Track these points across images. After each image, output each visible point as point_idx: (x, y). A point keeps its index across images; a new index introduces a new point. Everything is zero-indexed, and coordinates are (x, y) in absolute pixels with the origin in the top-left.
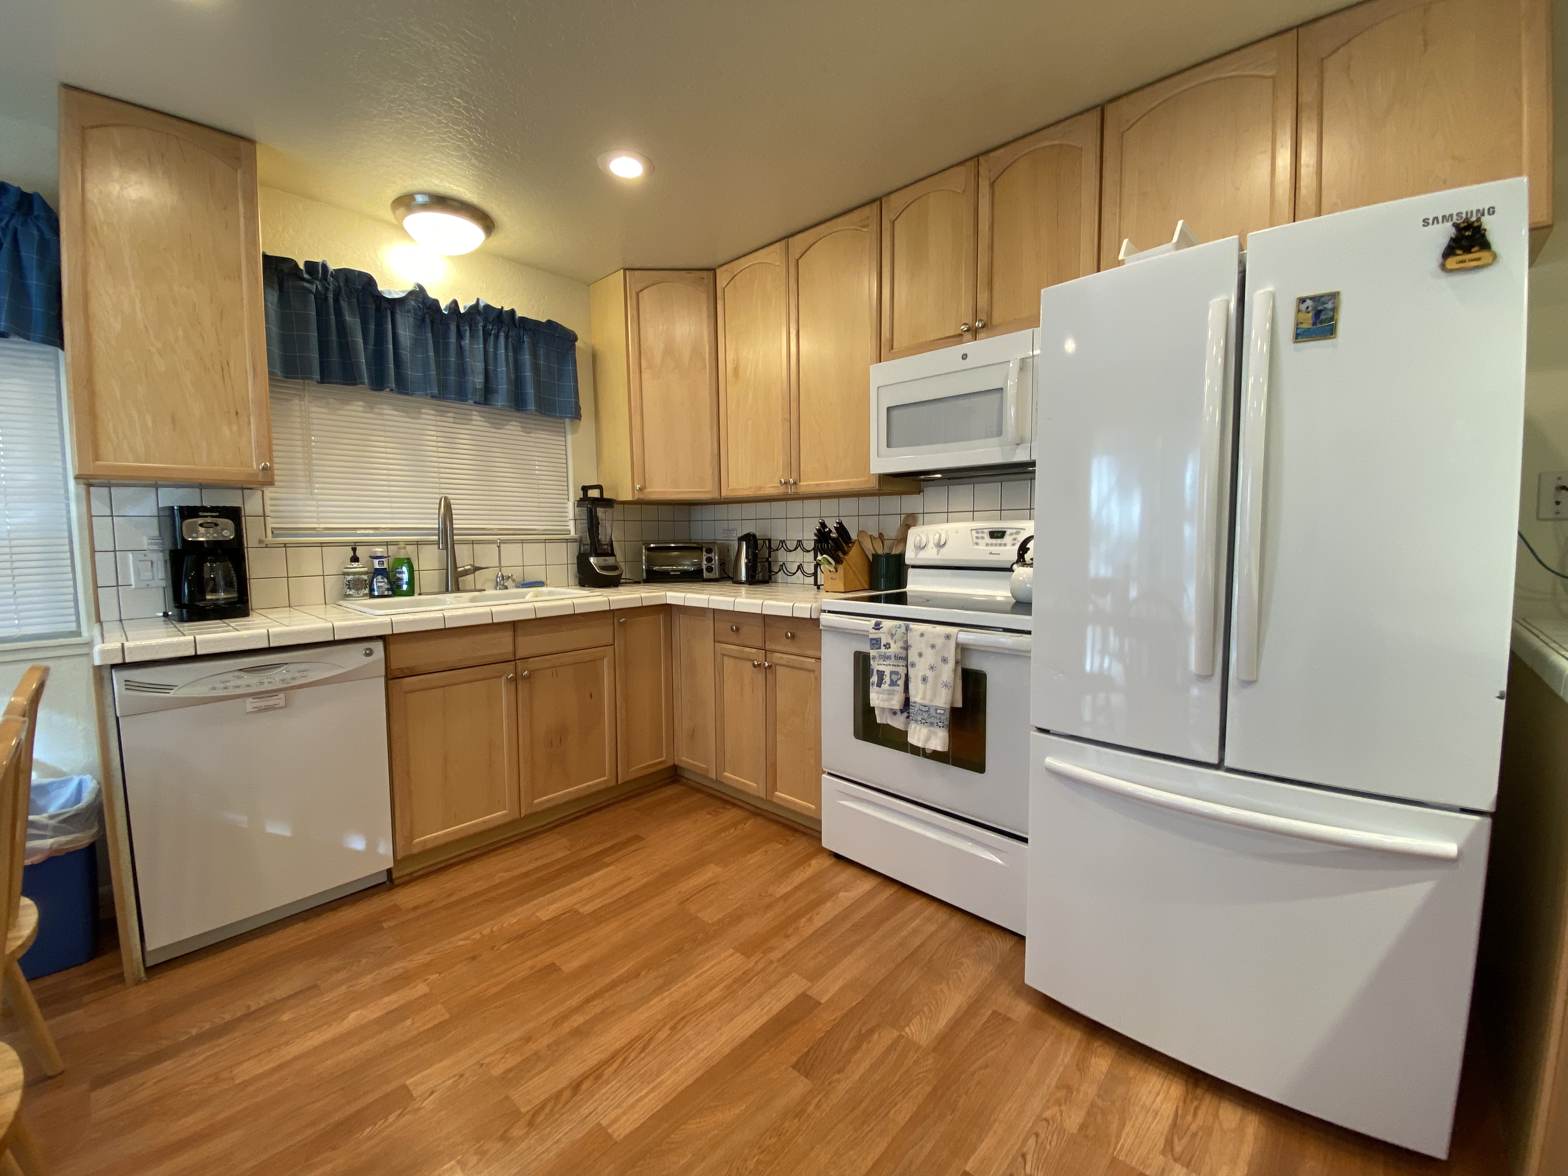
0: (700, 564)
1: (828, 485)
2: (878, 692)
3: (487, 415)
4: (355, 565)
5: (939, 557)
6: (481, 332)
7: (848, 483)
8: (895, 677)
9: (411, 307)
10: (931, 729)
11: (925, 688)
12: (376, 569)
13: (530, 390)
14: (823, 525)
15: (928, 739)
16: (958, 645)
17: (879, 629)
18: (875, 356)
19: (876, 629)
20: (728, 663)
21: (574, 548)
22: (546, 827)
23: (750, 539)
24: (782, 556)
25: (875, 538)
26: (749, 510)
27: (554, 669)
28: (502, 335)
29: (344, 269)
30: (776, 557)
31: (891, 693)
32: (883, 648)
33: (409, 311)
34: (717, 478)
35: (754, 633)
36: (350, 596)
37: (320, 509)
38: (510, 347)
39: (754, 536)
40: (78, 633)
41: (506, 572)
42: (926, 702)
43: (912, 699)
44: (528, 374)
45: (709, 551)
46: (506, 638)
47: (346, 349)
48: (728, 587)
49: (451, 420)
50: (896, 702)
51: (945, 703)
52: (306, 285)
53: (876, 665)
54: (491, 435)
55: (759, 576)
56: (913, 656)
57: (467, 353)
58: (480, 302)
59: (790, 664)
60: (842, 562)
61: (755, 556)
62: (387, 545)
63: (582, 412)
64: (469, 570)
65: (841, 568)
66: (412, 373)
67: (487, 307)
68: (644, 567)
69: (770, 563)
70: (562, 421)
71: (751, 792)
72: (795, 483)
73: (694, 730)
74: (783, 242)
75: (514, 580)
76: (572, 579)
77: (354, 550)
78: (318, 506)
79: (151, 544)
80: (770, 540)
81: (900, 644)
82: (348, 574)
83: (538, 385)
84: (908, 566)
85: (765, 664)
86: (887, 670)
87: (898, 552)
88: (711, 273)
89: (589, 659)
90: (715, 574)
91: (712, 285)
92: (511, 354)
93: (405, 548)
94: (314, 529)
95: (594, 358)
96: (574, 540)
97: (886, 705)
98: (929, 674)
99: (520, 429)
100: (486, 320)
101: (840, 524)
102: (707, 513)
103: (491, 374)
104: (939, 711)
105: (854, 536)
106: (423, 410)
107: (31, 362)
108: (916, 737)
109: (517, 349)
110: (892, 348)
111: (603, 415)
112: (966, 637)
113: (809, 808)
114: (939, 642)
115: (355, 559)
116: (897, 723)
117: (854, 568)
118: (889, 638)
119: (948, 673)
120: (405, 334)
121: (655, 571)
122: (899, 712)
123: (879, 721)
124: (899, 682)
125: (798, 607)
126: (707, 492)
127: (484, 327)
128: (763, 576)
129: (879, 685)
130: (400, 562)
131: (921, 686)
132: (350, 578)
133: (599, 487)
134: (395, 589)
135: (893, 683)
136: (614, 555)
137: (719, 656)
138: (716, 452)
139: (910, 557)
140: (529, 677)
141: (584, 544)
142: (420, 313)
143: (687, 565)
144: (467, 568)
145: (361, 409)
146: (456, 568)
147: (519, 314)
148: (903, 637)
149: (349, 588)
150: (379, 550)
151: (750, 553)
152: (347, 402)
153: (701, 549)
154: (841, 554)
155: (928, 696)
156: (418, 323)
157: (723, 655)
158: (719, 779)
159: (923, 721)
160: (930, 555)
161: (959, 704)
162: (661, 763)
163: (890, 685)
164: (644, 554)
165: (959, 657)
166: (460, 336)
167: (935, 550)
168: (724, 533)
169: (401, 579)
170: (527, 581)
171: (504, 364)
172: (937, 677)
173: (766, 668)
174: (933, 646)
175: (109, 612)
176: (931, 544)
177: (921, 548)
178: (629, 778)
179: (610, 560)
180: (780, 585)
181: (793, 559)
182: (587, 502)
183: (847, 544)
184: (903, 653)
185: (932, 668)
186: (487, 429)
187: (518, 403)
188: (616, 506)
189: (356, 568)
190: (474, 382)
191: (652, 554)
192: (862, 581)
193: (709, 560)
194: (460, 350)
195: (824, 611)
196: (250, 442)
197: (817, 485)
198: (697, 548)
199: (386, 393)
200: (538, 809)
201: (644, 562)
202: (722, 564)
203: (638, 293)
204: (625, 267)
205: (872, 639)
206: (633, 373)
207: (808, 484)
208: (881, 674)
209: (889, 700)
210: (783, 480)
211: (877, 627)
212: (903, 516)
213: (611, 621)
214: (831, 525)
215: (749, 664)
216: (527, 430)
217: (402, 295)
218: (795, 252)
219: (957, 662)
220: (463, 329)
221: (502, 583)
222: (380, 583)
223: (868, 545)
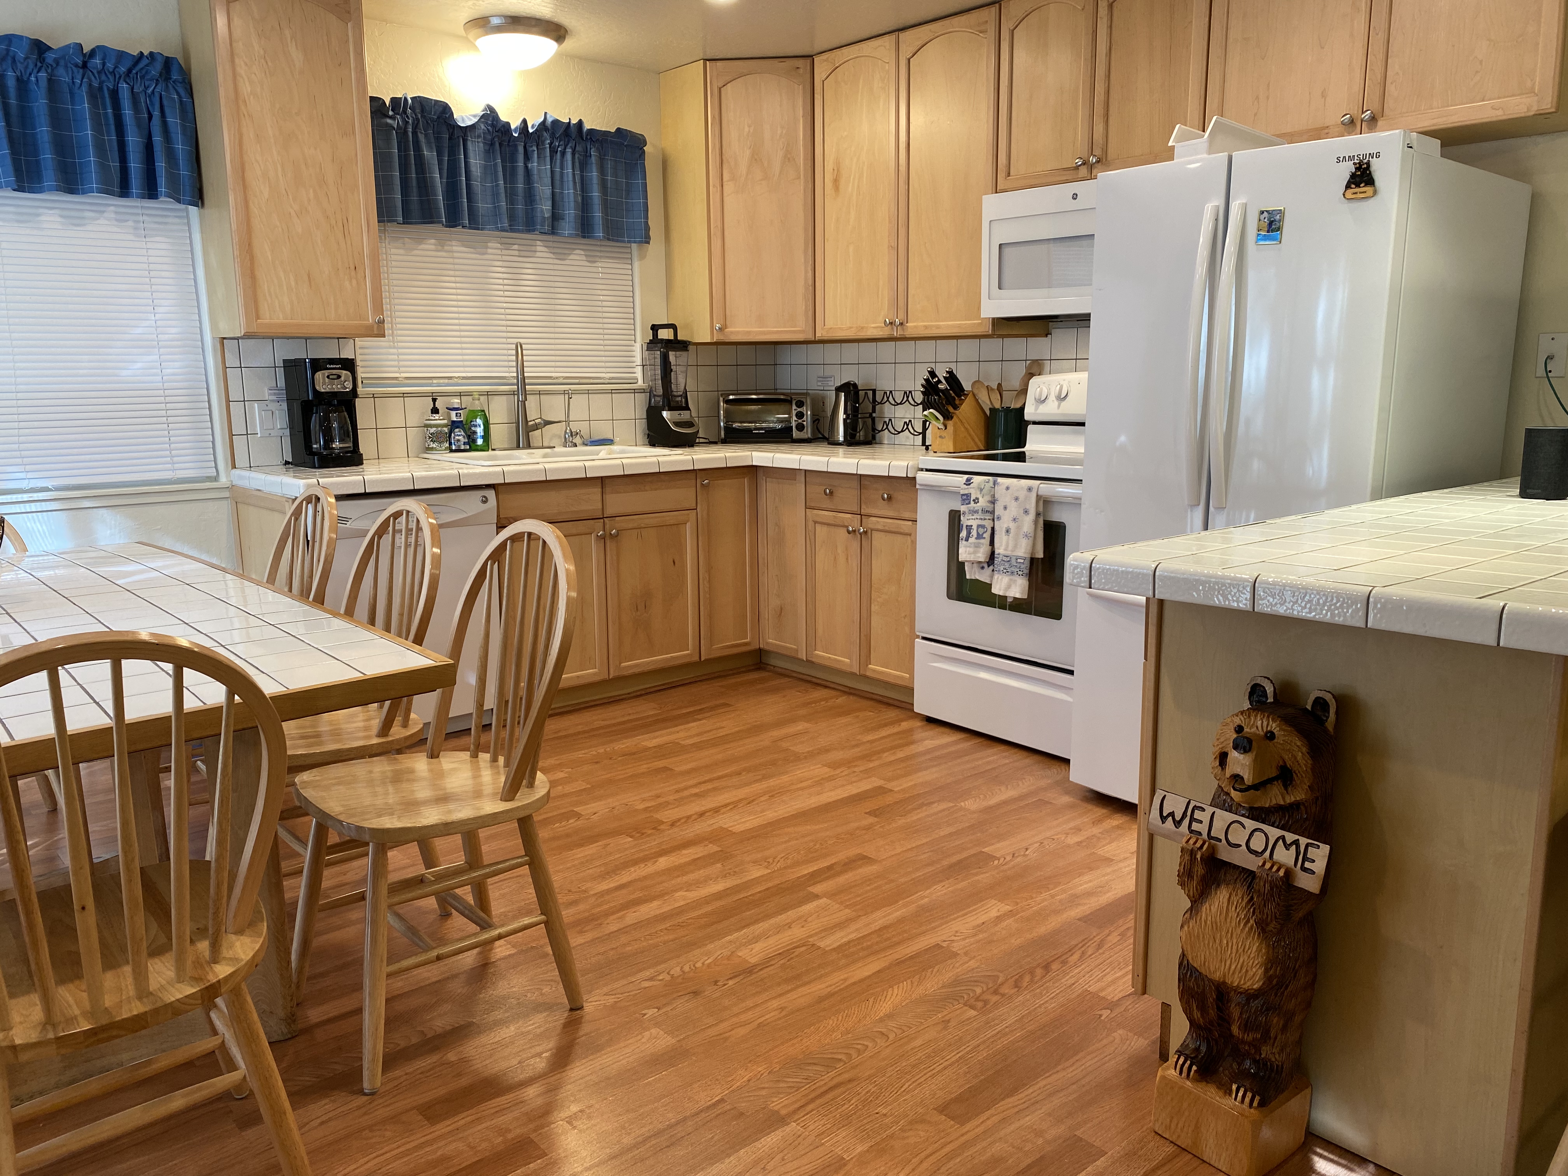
0: (788, 420)
1: (938, 327)
2: (966, 546)
3: (550, 244)
4: (437, 416)
5: (1060, 411)
6: (548, 150)
7: (959, 326)
8: (981, 531)
9: (482, 131)
10: (1011, 577)
11: (1008, 539)
12: (453, 422)
13: (598, 214)
14: (932, 374)
15: (1009, 587)
16: (1039, 498)
17: (969, 484)
18: (990, 184)
19: (967, 485)
20: (821, 531)
21: (642, 401)
22: (632, 695)
23: (850, 389)
24: (888, 411)
25: (992, 389)
26: (850, 353)
27: (639, 530)
28: (569, 150)
29: (419, 97)
30: (882, 412)
31: (977, 546)
32: (972, 502)
33: (479, 137)
34: (811, 313)
35: (848, 496)
36: (432, 449)
37: (401, 357)
38: (577, 164)
39: (855, 385)
40: (216, 479)
41: (574, 427)
42: (1008, 553)
43: (997, 552)
44: (596, 194)
45: (800, 404)
46: (595, 493)
47: (425, 186)
48: (824, 448)
49: (516, 253)
50: (982, 555)
51: (1025, 553)
52: (389, 121)
53: (965, 521)
54: (556, 267)
55: (861, 435)
56: (999, 511)
57: (536, 177)
58: (548, 116)
59: (886, 528)
60: (952, 418)
61: (855, 410)
62: (460, 396)
63: (652, 233)
64: (540, 424)
65: (950, 424)
66: (483, 206)
67: (556, 122)
68: (722, 424)
69: (873, 419)
70: (629, 245)
71: (844, 668)
72: (901, 324)
73: (781, 609)
74: (893, 37)
75: (582, 437)
76: (641, 437)
77: (434, 400)
78: (398, 355)
79: (270, 394)
80: (874, 391)
81: (988, 498)
82: (431, 426)
83: (605, 204)
84: (1028, 423)
85: (859, 530)
86: (974, 524)
87: (1018, 406)
88: (809, 61)
89: (672, 522)
90: (807, 433)
91: (808, 76)
92: (577, 172)
93: (479, 400)
94: (396, 378)
95: (665, 164)
96: (643, 391)
97: (972, 558)
98: (1012, 525)
99: (584, 258)
100: (553, 136)
101: (950, 373)
102: (799, 355)
103: (557, 198)
104: (1019, 561)
105: (967, 386)
106: (489, 244)
107: (170, 220)
108: (998, 587)
109: (583, 165)
110: (1009, 175)
111: (675, 235)
112: (1046, 488)
113: (902, 678)
114: (1022, 495)
115: (435, 411)
116: (983, 576)
117: (966, 425)
118: (979, 492)
119: (1028, 523)
120: (476, 162)
121: (735, 429)
122: (986, 565)
123: (968, 577)
124: (985, 535)
125: (894, 466)
126: (800, 332)
127: (551, 144)
128: (866, 435)
129: (967, 540)
130: (474, 414)
131: (1005, 538)
132: (433, 430)
133: (673, 327)
134: (471, 445)
135: (979, 536)
136: (689, 409)
137: (811, 524)
138: (810, 282)
139: (1030, 413)
140: (617, 535)
141: (655, 396)
142: (489, 137)
143: (774, 419)
144: (537, 421)
145: (433, 247)
146: (527, 422)
147: (587, 126)
148: (990, 491)
149: (432, 441)
150: (455, 402)
151: (849, 407)
152: (420, 241)
153: (790, 402)
154: (951, 409)
155: (1010, 548)
156: (487, 148)
157: (815, 522)
158: (809, 659)
159: (1005, 571)
160: (1051, 410)
161: (1040, 555)
162: (746, 644)
163: (976, 538)
164: (722, 408)
165: (1041, 509)
166: (527, 158)
167: (1056, 403)
168: (818, 381)
169: (475, 433)
170: (596, 437)
171: (571, 184)
172: (1019, 528)
173: (861, 534)
174: (1017, 499)
175: (241, 458)
176: (1052, 397)
177: (1041, 401)
178: (712, 656)
179: (684, 415)
180: (885, 446)
181: (901, 414)
182: (660, 345)
183: (959, 396)
184: (990, 507)
185: (1014, 519)
186: (551, 261)
187: (585, 229)
188: (690, 347)
189: (436, 420)
190: (542, 211)
191: (732, 407)
192: (977, 440)
193: (800, 415)
194: (528, 172)
195: (922, 470)
196: (366, 296)
197: (926, 327)
198: (784, 401)
199: (459, 229)
200: (626, 673)
201: (722, 418)
202: (816, 421)
203: (720, 88)
204: (705, 58)
205: (963, 495)
206: (714, 186)
207: (914, 326)
208: (969, 528)
209: (975, 553)
210: (887, 320)
211: (968, 483)
212: (1028, 362)
213: (694, 481)
214: (941, 374)
215: (844, 530)
216: (591, 259)
217: (475, 120)
218: (906, 51)
219: (1038, 514)
220: (531, 149)
221: (571, 439)
222: (459, 436)
223: (983, 397)
